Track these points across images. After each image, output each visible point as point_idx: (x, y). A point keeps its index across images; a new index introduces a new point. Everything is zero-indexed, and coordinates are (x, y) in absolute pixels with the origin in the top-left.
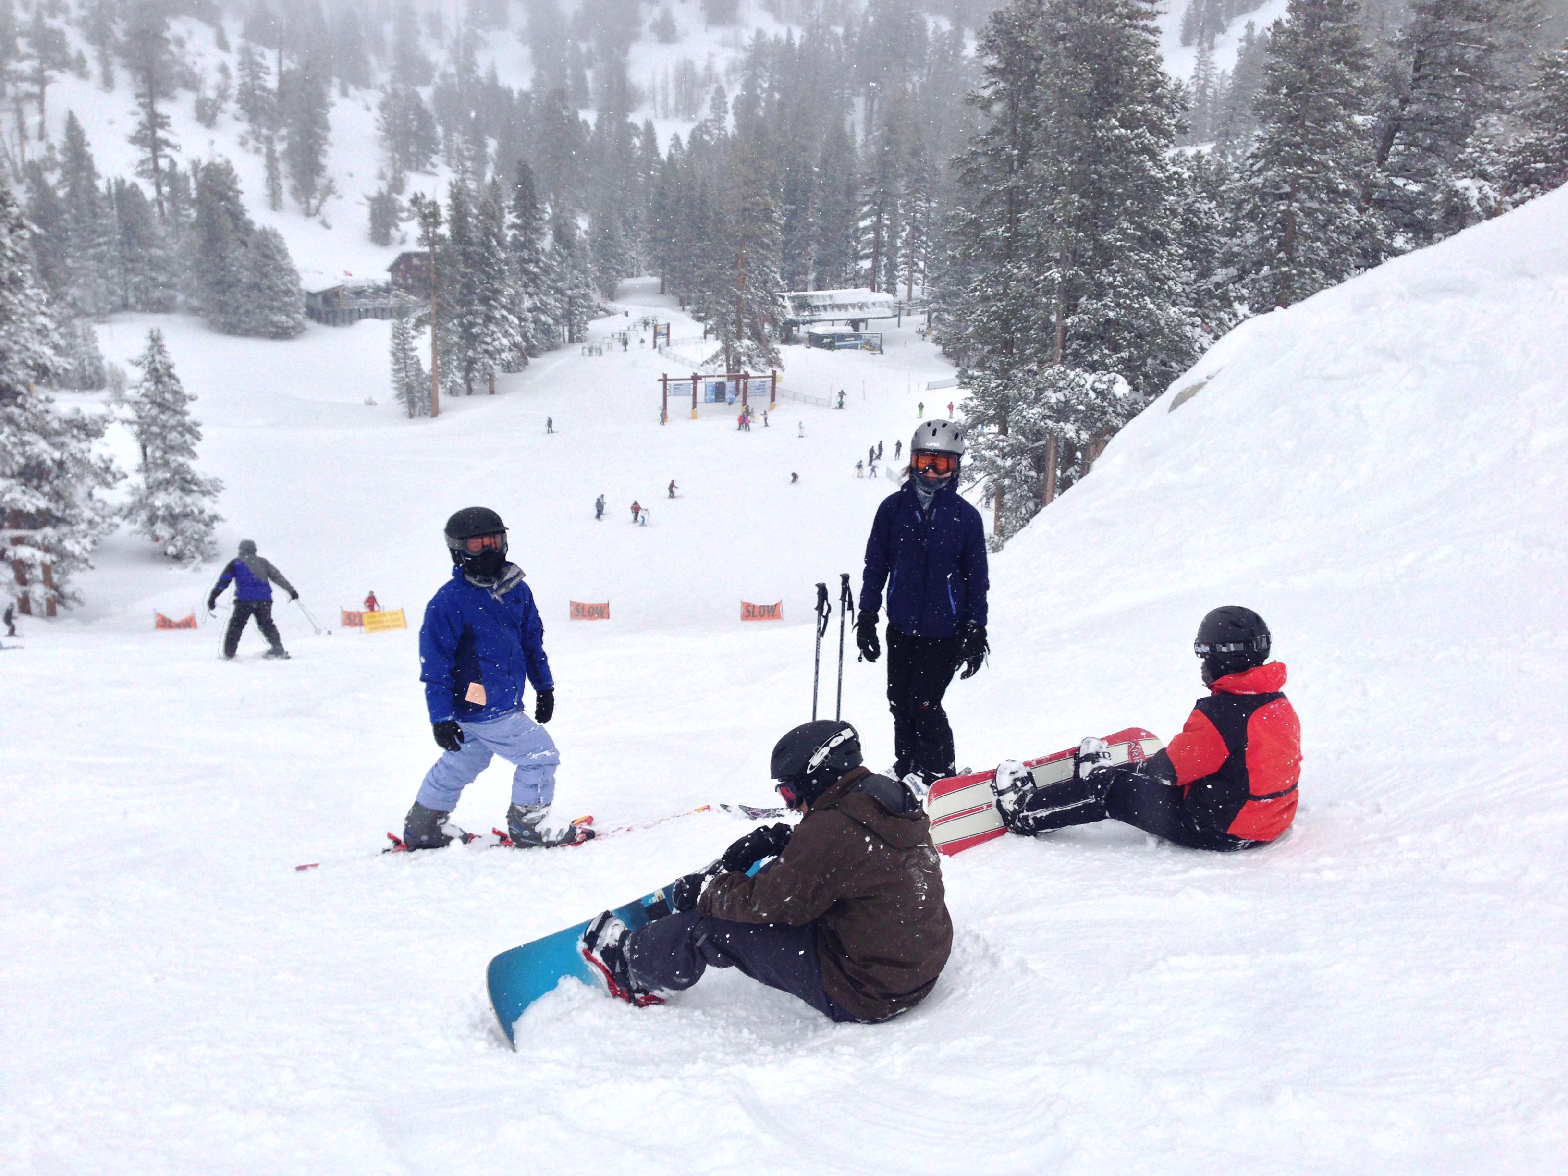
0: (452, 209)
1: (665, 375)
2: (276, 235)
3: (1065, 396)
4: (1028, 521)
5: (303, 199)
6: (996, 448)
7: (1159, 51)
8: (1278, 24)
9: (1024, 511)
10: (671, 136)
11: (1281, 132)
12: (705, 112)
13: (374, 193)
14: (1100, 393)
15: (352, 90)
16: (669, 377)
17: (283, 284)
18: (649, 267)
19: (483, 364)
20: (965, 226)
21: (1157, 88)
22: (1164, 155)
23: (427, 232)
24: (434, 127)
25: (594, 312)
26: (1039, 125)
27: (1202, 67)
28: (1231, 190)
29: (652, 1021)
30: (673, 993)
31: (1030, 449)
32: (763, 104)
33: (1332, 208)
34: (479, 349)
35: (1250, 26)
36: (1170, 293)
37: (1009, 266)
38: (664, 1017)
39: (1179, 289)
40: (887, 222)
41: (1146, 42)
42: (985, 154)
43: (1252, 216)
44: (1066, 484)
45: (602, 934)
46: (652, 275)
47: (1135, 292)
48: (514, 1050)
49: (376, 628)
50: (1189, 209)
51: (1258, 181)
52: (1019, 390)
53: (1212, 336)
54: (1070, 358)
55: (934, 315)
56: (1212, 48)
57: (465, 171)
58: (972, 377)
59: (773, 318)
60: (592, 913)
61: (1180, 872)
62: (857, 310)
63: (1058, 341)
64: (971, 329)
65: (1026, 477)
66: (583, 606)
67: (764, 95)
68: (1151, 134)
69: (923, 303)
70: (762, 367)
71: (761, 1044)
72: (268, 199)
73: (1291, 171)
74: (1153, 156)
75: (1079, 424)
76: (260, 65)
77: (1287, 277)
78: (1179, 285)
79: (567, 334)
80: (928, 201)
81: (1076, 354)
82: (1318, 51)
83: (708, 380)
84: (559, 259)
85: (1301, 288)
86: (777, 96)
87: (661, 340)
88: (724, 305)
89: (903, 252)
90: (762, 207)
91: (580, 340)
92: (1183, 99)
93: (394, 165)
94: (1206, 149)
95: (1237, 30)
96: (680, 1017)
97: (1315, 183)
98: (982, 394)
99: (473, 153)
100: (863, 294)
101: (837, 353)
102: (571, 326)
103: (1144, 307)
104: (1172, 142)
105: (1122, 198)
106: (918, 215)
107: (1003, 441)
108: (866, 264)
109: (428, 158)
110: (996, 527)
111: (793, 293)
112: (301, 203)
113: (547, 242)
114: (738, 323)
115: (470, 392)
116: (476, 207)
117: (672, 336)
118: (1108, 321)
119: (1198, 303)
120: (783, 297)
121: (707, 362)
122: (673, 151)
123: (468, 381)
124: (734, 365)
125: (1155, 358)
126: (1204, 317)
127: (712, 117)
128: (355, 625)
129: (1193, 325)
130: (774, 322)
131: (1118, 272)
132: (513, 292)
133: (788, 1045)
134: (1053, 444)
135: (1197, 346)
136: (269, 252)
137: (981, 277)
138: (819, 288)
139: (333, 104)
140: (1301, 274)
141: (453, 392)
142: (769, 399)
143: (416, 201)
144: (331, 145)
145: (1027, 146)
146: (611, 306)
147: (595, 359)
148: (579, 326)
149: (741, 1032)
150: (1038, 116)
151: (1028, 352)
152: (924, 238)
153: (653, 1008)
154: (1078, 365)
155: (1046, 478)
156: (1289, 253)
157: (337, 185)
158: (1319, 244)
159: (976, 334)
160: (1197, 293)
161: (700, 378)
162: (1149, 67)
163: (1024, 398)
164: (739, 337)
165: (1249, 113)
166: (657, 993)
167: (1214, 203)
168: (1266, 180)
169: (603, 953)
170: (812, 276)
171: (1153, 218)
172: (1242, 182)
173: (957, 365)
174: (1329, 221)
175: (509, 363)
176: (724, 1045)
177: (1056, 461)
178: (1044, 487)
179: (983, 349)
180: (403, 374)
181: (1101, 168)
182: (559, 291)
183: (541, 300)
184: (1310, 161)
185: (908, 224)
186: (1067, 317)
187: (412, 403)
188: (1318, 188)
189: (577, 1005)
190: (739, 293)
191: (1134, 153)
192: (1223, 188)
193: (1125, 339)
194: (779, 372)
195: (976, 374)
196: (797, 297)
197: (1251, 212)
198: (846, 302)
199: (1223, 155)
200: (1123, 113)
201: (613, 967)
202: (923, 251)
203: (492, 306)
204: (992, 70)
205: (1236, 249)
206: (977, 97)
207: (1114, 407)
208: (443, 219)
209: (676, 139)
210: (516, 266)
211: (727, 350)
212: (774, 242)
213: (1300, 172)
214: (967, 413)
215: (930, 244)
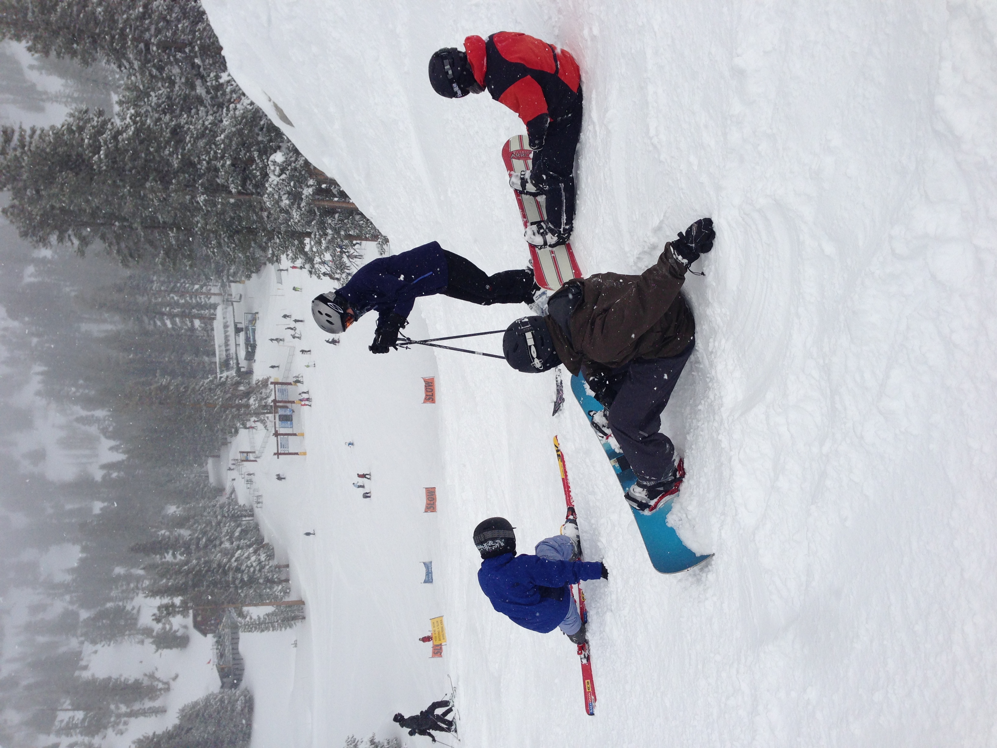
0: (163, 596)
1: (275, 454)
2: (183, 710)
3: (285, 194)
4: (368, 220)
5: (158, 693)
6: (320, 240)
7: (47, 128)
8: (29, 49)
9: (362, 222)
10: (110, 452)
11: (103, 48)
12: (93, 430)
13: (154, 647)
14: (282, 171)
15: (83, 663)
16: (276, 452)
17: (216, 704)
18: (201, 465)
19: (268, 572)
20: (169, 258)
21: (72, 129)
22: (118, 125)
23: (179, 612)
24: (107, 609)
25: (232, 501)
26: (98, 208)
27: (59, 100)
28: (143, 82)
29: (694, 467)
30: (676, 453)
31: (320, 217)
32: (87, 391)
33: (155, 16)
34: (259, 575)
35: (31, 67)
36: (213, 123)
37: (197, 229)
38: (691, 459)
39: (211, 118)
40: (168, 309)
41: (40, 137)
42: (118, 244)
43: (160, 69)
44: (343, 195)
45: (639, 500)
46: (207, 464)
47: (213, 146)
48: (714, 555)
49: (443, 635)
50: (155, 110)
51: (136, 64)
52: (281, 224)
53: (243, 98)
54: (259, 190)
55: (231, 279)
56: (46, 93)
57: (137, 588)
58: (273, 254)
59: (235, 384)
60: (626, 506)
61: (594, 128)
62: (229, 329)
63: (247, 197)
64: (240, 255)
65: (339, 220)
66: (427, 504)
67: (81, 391)
68: (104, 133)
69: (223, 286)
70: (268, 391)
71: (708, 398)
72: (158, 716)
73: (129, 42)
74: (119, 133)
75: (303, 186)
76: (68, 723)
77: (202, 47)
78: (208, 118)
79: (247, 518)
80: (152, 282)
81: (256, 186)
82: (48, 23)
83: (277, 426)
84: (196, 525)
85: (210, 38)
86: (81, 382)
87: (251, 457)
88: (227, 416)
89: (188, 298)
90: (159, 392)
91: (252, 510)
92: (80, 112)
93: (133, 634)
94: (115, 98)
95: (33, 76)
96: (691, 448)
97: (138, 26)
98: (285, 248)
99: (124, 583)
100: (218, 325)
101: (258, 342)
102: (242, 516)
103: (223, 141)
104: (110, 120)
105: (148, 153)
106: (162, 288)
107: (315, 235)
108: (197, 323)
109: (128, 613)
110: (372, 240)
111: (218, 370)
112: (161, 694)
113: (185, 533)
114: (239, 407)
115: (287, 580)
116: (162, 580)
117: (249, 450)
118: (233, 165)
119: (220, 106)
120: (221, 377)
121: (265, 427)
122: (121, 451)
123: (280, 582)
124: (267, 409)
125: (258, 135)
126: (230, 102)
127: (97, 425)
128: (441, 648)
129: (235, 109)
130: (238, 383)
131: (199, 157)
132: (219, 554)
133: (708, 380)
134: (317, 203)
135: (249, 107)
136: (195, 713)
137: (204, 248)
138: (214, 354)
139: (93, 675)
140: (201, 38)
141: (286, 592)
142: (289, 386)
143: (158, 620)
144: (121, 675)
145: (112, 217)
146: (228, 490)
147: (264, 499)
148: (242, 511)
149: (700, 410)
150: (91, 208)
151: (255, 218)
152: (179, 285)
153: (686, 466)
154: (264, 185)
155: (339, 208)
156: (186, 46)
157: (148, 671)
158: (180, 26)
159: (244, 251)
160: (213, 106)
161: (276, 431)
162: (58, 135)
163: (287, 221)
164: (248, 406)
165: (90, 69)
166: (676, 464)
167: (152, 94)
168: (136, 59)
169: (652, 499)
170: (206, 359)
171: (162, 133)
172: (138, 74)
173: (265, 264)
174: (164, 19)
175: (267, 556)
176: (708, 422)
177: (327, 201)
178: (346, 209)
179: (253, 247)
180: (276, 624)
181: (127, 167)
182: (219, 523)
183: (225, 536)
184: (123, 30)
185: (169, 294)
186: (231, 192)
187: (295, 618)
188: (142, 25)
189: (684, 515)
190: (218, 406)
191: (117, 144)
192: (141, 87)
193: (245, 154)
194: (271, 380)
195: (270, 252)
196: (220, 368)
197: (157, 69)
198: (223, 335)
199: (119, 87)
200: (90, 152)
201: (661, 492)
202: (187, 285)
203: (229, 567)
204: (61, 239)
205: (183, 80)
206: (79, 249)
207: (291, 162)
208: (170, 602)
209: (111, 449)
210: (201, 553)
211: (257, 414)
212: (183, 383)
213: (130, 36)
214: (296, 258)
215: (182, 281)
